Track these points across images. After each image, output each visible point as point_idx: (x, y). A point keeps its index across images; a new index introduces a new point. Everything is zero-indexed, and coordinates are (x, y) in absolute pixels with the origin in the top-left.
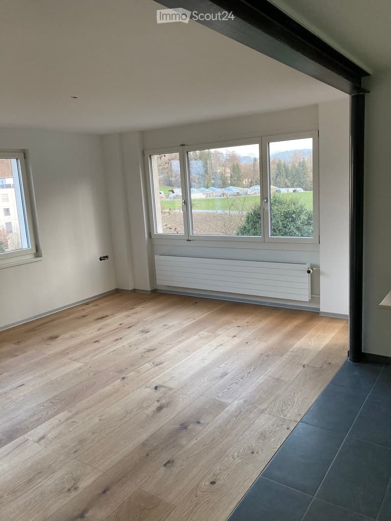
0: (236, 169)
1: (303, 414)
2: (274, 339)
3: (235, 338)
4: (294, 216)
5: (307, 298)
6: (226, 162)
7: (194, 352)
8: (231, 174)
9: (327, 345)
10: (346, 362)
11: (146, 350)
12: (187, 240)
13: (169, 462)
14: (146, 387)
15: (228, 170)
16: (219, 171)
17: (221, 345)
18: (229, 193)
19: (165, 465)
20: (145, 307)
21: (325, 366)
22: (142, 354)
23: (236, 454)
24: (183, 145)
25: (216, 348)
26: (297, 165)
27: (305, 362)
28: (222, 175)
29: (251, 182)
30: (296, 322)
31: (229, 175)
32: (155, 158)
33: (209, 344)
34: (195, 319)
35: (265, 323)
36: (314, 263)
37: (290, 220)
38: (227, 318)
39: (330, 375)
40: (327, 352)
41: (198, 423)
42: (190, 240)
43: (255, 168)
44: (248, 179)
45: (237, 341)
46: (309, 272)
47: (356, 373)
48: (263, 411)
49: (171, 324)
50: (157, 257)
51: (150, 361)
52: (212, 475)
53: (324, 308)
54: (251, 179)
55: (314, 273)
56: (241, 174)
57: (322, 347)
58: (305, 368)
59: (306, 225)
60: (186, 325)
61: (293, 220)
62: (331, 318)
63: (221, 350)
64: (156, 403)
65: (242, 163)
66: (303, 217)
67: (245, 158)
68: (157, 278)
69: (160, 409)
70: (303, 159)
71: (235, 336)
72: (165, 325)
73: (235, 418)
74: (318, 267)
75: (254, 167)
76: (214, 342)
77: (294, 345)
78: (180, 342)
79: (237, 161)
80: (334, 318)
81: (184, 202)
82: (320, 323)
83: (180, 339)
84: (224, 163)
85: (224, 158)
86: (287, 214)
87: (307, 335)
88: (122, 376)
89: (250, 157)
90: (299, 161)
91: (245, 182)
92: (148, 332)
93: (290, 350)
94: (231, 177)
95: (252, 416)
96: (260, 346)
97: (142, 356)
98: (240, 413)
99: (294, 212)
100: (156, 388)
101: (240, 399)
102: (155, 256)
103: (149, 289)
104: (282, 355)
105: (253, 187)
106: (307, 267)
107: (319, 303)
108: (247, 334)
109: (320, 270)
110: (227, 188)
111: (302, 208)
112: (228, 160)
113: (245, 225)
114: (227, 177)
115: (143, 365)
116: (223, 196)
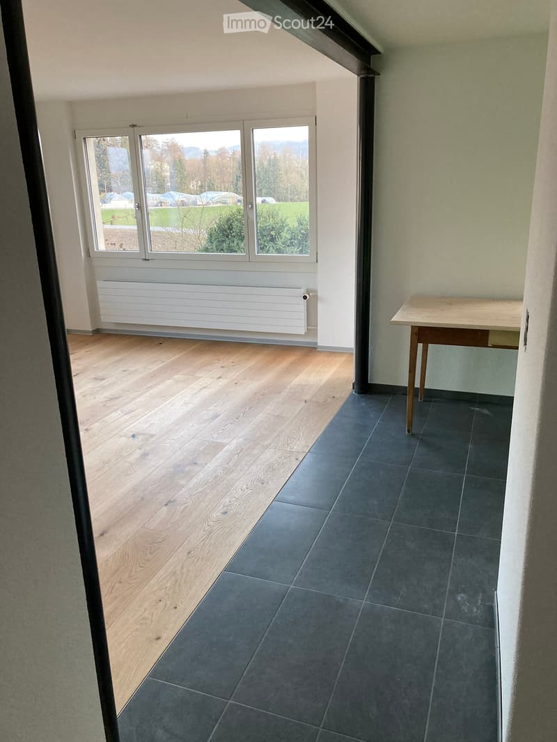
0: (179, 165)
1: (310, 445)
2: (268, 378)
3: (220, 379)
4: (273, 233)
5: (302, 331)
6: (162, 154)
7: (173, 396)
8: (171, 173)
9: (328, 380)
10: (351, 395)
11: (107, 399)
12: (143, 259)
13: (170, 502)
14: (121, 436)
15: (166, 167)
16: (152, 167)
17: (205, 387)
18: (170, 201)
19: (166, 505)
20: (90, 351)
21: (329, 400)
22: (104, 403)
23: (245, 486)
24: (134, 126)
25: (199, 391)
26: (265, 163)
27: (307, 398)
28: (157, 173)
29: (201, 187)
30: (292, 358)
31: (168, 174)
32: (91, 142)
33: (190, 387)
34: (163, 362)
35: (255, 361)
36: (311, 287)
37: (268, 239)
38: (205, 358)
39: (336, 408)
40: (331, 385)
41: (195, 464)
42: (148, 260)
43: (207, 165)
44: (197, 182)
45: (223, 382)
46: (305, 297)
47: (363, 404)
48: (267, 447)
49: (132, 369)
50: (100, 284)
51: (117, 410)
52: (221, 507)
53: (322, 341)
54: (202, 182)
55: (310, 299)
56: (185, 173)
57: (323, 382)
58: (307, 404)
59: (288, 246)
60: (153, 370)
61: (273, 239)
62: (330, 352)
63: (206, 392)
64: (138, 451)
65: (187, 157)
66: (286, 235)
67: (191, 149)
68: (101, 314)
69: (145, 455)
70: (275, 154)
71: (220, 378)
72: (125, 371)
73: (237, 456)
74: (316, 291)
75: (204, 163)
76: (196, 385)
77: (291, 382)
78: (151, 387)
79: (179, 153)
80: (333, 352)
81: (138, 207)
82: (319, 358)
83: (150, 385)
84: (160, 155)
85: (159, 148)
86: (264, 230)
87: (306, 371)
88: (85, 428)
89: (197, 149)
90: (268, 157)
91: (193, 185)
92: (103, 379)
93: (288, 387)
94: (172, 177)
95: (256, 452)
96: (253, 386)
97: (104, 405)
98: (242, 451)
99: (273, 229)
100: (133, 436)
101: (239, 438)
102: (98, 283)
103: (89, 328)
104: (280, 393)
105: (204, 194)
106: (302, 292)
107: (316, 335)
108: (234, 374)
109: (317, 295)
110: (166, 194)
111: (283, 223)
112: (165, 150)
113: (207, 246)
114: (166, 177)
115: (108, 415)
116: (161, 206)
